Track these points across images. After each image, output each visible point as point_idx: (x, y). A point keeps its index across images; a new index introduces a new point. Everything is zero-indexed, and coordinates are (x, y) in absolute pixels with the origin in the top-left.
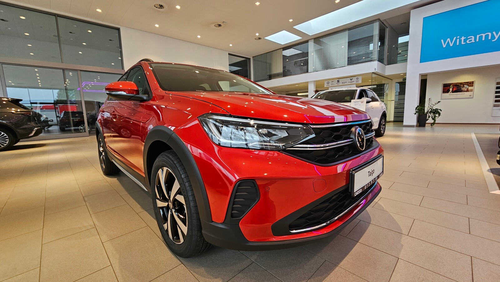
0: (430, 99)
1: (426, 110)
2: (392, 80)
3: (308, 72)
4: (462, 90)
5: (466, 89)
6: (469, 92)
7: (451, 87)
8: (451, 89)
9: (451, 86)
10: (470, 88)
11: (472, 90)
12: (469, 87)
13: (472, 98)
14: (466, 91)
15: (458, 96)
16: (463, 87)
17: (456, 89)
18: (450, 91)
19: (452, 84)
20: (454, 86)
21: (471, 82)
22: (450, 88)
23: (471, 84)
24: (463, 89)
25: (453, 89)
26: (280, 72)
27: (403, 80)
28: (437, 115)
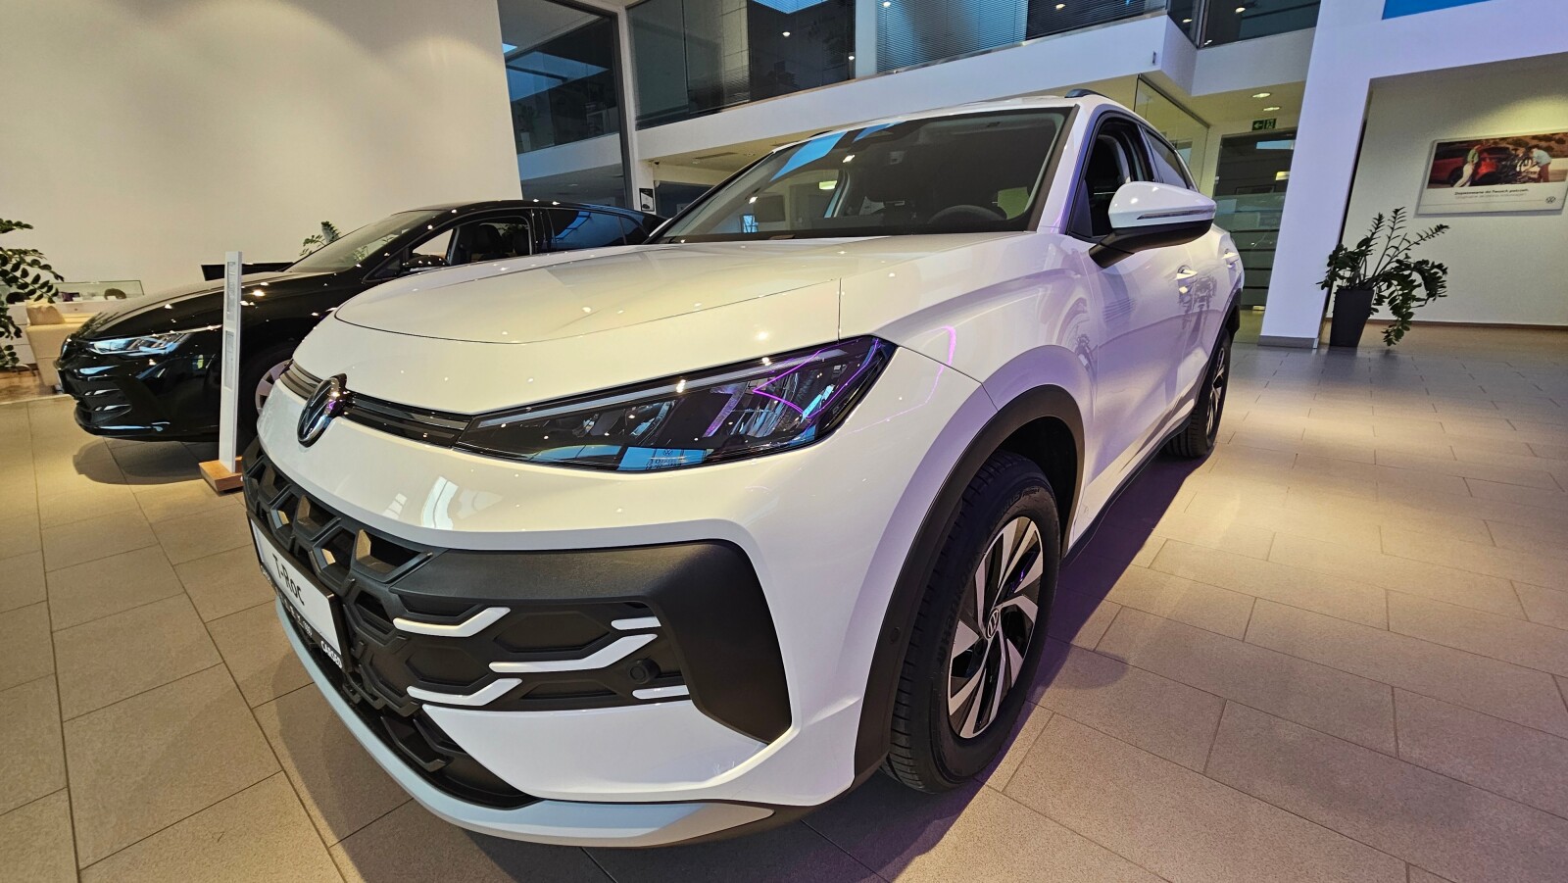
0: (1396, 211)
1: (1370, 267)
2: (1208, 126)
3: (853, 77)
4: (1520, 172)
5: (1537, 169)
6: (1547, 181)
7: (1469, 158)
8: (1468, 170)
9: (1472, 152)
12: (1555, 160)
13: (1558, 211)
14: (1536, 176)
15: (1495, 199)
16: (1527, 157)
17: (1490, 170)
18: (1460, 176)
19: (1478, 142)
20: (1485, 155)
21: (1565, 134)
22: (1465, 163)
23: (1562, 144)
24: (1523, 169)
25: (1477, 166)
26: (740, 76)
27: (1254, 129)
28: (1420, 292)
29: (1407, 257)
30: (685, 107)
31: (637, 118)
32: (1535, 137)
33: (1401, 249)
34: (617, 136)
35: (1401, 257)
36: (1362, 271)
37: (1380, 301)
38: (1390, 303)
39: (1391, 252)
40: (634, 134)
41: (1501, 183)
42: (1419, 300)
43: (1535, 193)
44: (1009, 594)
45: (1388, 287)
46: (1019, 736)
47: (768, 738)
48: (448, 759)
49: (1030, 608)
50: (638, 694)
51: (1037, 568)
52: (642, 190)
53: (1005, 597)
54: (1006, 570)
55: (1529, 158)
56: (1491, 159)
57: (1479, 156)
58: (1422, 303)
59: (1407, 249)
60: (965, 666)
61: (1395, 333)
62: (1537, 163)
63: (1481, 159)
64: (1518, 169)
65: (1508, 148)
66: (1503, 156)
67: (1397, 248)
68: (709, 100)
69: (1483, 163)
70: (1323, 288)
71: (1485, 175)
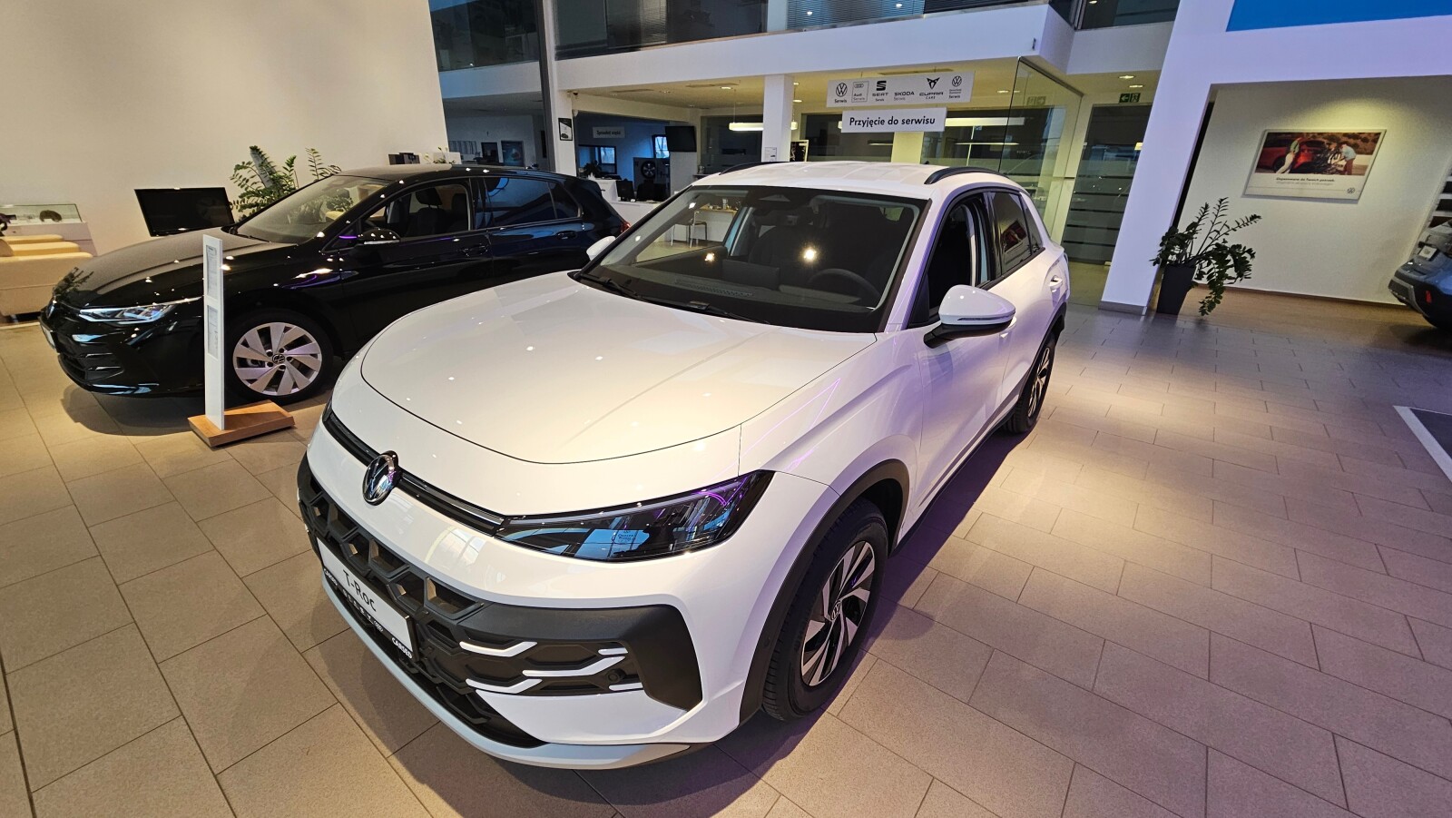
0: (1222, 200)
1: (1195, 248)
2: (1081, 95)
3: (765, 31)
4: (1330, 165)
5: (1343, 163)
6: (1350, 174)
7: (1292, 148)
8: (1289, 159)
9: (1294, 143)
10: (1360, 160)
11: (1365, 168)
12: (1359, 156)
13: (1355, 201)
14: (1342, 169)
15: (1308, 186)
16: (1338, 151)
17: (1307, 161)
18: (1283, 164)
19: (1300, 135)
20: (1304, 147)
21: (1369, 134)
22: (1288, 152)
23: (1366, 143)
24: (1333, 161)
25: (1297, 156)
26: (657, 17)
27: (1121, 101)
28: (1231, 272)
29: (1225, 241)
30: (603, 42)
31: (557, 48)
32: (1346, 135)
33: (1221, 233)
34: (537, 64)
35: (1220, 241)
36: (1188, 250)
37: (1200, 276)
38: (1208, 278)
39: (1213, 235)
40: (554, 65)
41: (1314, 172)
42: (1230, 278)
43: (1340, 183)
44: (849, 588)
45: (1208, 265)
46: (853, 676)
47: (688, 708)
48: (488, 718)
49: (863, 594)
50: (611, 687)
51: (871, 568)
52: (561, 120)
53: (846, 592)
54: (845, 577)
55: (1339, 152)
56: (1308, 150)
57: (1300, 147)
58: (1233, 281)
59: (1226, 234)
60: (813, 645)
61: (1208, 306)
62: (1345, 158)
63: (1301, 150)
64: (1329, 161)
65: (1323, 143)
66: (1319, 149)
67: (1218, 232)
68: (627, 38)
69: (1302, 154)
70: (1154, 264)
71: (1302, 165)
